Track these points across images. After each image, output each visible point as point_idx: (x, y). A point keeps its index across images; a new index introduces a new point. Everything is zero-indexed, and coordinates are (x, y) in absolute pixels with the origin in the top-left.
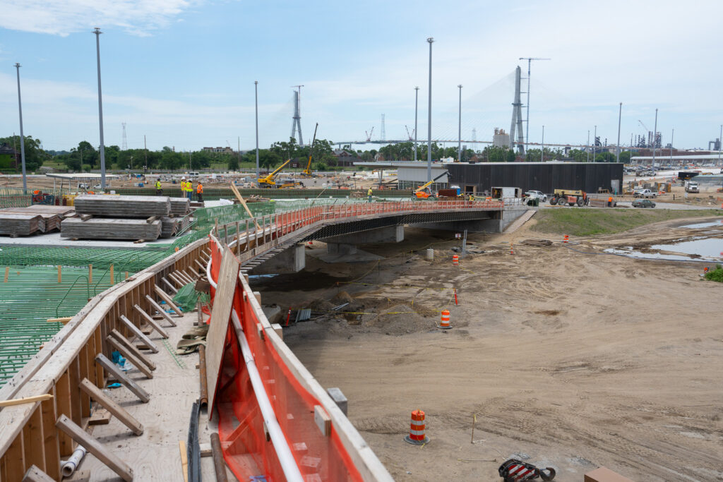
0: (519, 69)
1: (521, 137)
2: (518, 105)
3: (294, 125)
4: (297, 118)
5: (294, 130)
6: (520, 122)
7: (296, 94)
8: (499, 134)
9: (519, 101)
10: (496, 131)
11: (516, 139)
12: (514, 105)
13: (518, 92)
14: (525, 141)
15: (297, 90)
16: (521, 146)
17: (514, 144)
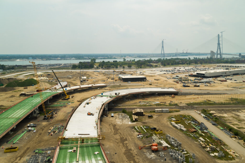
0: (219, 35)
2: (219, 44)
3: (162, 49)
4: (163, 47)
5: (162, 50)
6: (220, 49)
7: (163, 41)
8: (212, 52)
9: (219, 43)
10: (211, 51)
11: (219, 52)
12: (218, 44)
13: (219, 41)
15: (163, 40)
16: (221, 55)
17: (218, 54)
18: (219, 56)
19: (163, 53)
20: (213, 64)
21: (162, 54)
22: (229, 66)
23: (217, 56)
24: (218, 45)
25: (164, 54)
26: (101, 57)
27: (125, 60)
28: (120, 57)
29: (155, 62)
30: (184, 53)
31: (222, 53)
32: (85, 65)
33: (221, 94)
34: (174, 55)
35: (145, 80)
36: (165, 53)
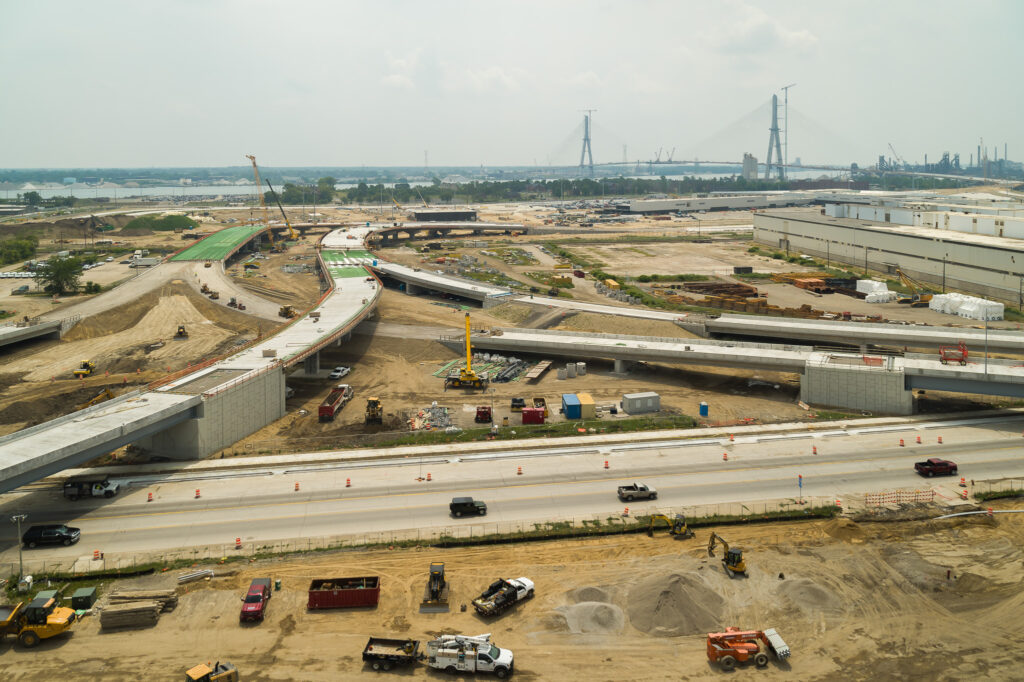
0: (775, 98)
1: (780, 159)
2: (775, 130)
3: (585, 146)
4: (587, 139)
5: (584, 151)
6: (778, 146)
7: (587, 117)
8: (749, 159)
9: (777, 126)
10: (745, 156)
12: (772, 130)
13: (776, 118)
14: (784, 163)
15: (587, 114)
16: (781, 171)
17: (770, 166)
19: (587, 162)
21: (583, 166)
23: (767, 174)
24: (772, 135)
25: (591, 167)
26: (352, 176)
28: (422, 177)
30: (661, 160)
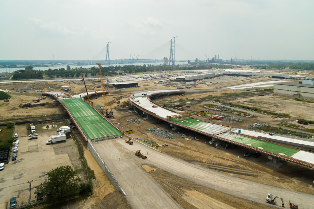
0: (171, 40)
1: (173, 59)
2: (171, 50)
3: (107, 54)
4: (108, 52)
5: (107, 56)
6: (172, 55)
7: (108, 45)
8: (166, 59)
11: (171, 60)
13: (171, 46)
15: (108, 43)
16: (173, 62)
17: (170, 61)
18: (171, 63)
19: (108, 59)
20: (174, 70)
21: (106, 61)
22: (192, 72)
23: (170, 63)
25: (109, 61)
27: (69, 67)
29: (115, 69)
30: (134, 59)
31: (174, 60)
32: (30, 74)
33: (214, 91)
34: (120, 62)
35: (137, 86)
36: (110, 59)
